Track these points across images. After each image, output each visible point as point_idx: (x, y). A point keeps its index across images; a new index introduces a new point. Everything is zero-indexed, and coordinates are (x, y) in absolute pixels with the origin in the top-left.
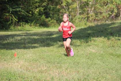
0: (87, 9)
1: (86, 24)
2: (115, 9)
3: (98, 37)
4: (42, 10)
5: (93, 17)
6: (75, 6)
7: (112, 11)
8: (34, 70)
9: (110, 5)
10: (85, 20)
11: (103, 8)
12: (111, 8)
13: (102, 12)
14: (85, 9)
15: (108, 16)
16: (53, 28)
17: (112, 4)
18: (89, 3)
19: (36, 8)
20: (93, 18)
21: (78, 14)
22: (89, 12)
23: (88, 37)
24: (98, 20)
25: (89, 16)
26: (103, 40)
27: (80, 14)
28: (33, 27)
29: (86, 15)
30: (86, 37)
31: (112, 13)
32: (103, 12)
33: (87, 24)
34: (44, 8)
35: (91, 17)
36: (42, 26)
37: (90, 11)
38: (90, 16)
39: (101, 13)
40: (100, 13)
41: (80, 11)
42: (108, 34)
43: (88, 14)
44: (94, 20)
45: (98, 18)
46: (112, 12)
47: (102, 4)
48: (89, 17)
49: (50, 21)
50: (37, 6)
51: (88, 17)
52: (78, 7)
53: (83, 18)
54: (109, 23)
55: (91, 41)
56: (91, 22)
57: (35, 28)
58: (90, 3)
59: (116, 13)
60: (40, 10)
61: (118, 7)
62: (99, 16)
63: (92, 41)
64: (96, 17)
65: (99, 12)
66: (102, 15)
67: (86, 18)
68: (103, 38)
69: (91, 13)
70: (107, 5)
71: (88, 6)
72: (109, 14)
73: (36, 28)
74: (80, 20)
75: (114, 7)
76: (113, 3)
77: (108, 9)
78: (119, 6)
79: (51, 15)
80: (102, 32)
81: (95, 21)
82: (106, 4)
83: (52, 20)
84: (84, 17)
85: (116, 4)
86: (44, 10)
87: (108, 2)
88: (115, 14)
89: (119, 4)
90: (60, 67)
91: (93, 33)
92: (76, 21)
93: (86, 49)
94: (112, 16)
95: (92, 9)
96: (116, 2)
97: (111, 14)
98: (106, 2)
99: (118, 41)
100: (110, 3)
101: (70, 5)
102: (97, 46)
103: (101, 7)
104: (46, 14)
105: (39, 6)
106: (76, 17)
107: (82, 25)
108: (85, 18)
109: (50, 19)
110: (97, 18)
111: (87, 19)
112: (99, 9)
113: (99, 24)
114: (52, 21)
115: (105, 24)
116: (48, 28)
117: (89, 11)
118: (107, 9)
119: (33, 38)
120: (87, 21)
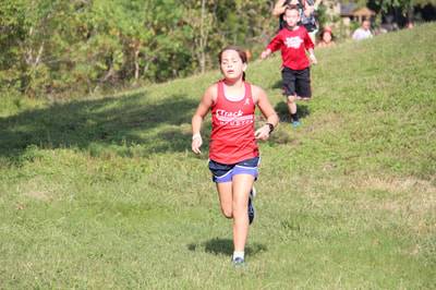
0: (19, 50)
1: (17, 103)
2: (117, 52)
3: (58, 146)
5: (42, 80)
7: (107, 58)
9: (100, 38)
10: (13, 89)
11: (78, 48)
12: (103, 48)
13: (73, 60)
14: (14, 50)
15: (94, 75)
17: (107, 33)
18: (27, 31)
20: (42, 83)
22: (28, 62)
23: (24, 147)
24: (63, 91)
25: (28, 74)
26: (76, 156)
29: (18, 73)
30: (17, 146)
31: (107, 63)
32: (75, 60)
33: (22, 102)
35: (37, 77)
37: (31, 57)
38: (33, 76)
39: (70, 65)
40: (65, 66)
42: (91, 137)
43: (24, 68)
44: (48, 87)
45: (60, 82)
46: (109, 60)
47: (74, 34)
48: (29, 78)
51: (25, 80)
53: (7, 82)
54: (96, 98)
55: (32, 161)
56: (36, 95)
58: (31, 31)
59: (120, 64)
61: (126, 44)
62: (64, 77)
63: (37, 161)
64: (55, 78)
65: (63, 62)
66: (73, 72)
67: (19, 82)
68: (76, 151)
69: (37, 66)
70: (89, 36)
71: (22, 39)
72: (97, 68)
75: (115, 43)
76: (111, 32)
77: (96, 52)
78: (132, 42)
80: (73, 128)
81: (49, 92)
82: (85, 35)
84: (10, 79)
85: (121, 35)
87: (91, 27)
88: (117, 67)
89: (129, 35)
91: (42, 135)
93: (15, 189)
94: (110, 74)
95: (40, 52)
96: (121, 30)
97: (105, 67)
98: (86, 26)
99: (127, 159)
100: (99, 30)
102: (55, 177)
103: (71, 43)
107: (5, 107)
108: (13, 83)
110: (55, 82)
111: (23, 85)
112: (64, 51)
113: (63, 101)
115: (83, 103)
117: (28, 57)
118: (91, 52)
120: (23, 91)
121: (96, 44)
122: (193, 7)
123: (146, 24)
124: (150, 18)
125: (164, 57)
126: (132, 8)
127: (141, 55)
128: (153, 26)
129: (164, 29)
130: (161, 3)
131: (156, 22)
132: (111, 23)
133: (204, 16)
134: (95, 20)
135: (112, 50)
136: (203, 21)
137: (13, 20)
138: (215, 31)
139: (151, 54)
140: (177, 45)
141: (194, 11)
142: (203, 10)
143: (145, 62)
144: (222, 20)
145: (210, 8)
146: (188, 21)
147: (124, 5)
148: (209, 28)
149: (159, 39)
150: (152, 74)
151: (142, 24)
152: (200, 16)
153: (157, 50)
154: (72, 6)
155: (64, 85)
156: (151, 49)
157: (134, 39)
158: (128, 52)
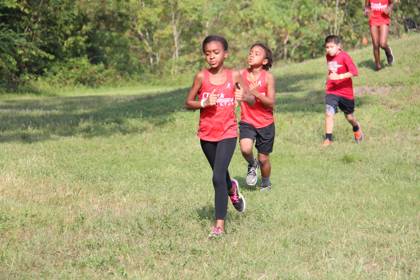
2: (270, 40)
4: (81, 43)
6: (167, 33)
8: (36, 198)
9: (260, 31)
10: (194, 68)
11: (241, 37)
12: (260, 37)
13: (239, 46)
14: (195, 39)
16: (112, 89)
17: (264, 26)
18: (204, 25)
19: (67, 37)
21: (177, 53)
27: (182, 52)
28: (58, 85)
34: (86, 37)
36: (81, 85)
41: (182, 46)
49: (101, 71)
50: (68, 32)
52: (175, 33)
57: (62, 90)
58: (208, 24)
59: (273, 50)
60: (75, 43)
61: (278, 35)
67: (198, 63)
71: (201, 31)
73: (64, 91)
74: (181, 68)
75: (269, 33)
76: (266, 25)
77: (255, 40)
78: (282, 33)
79: (105, 56)
83: (106, 68)
84: (192, 60)
85: (274, 27)
86: (87, 42)
87: (252, 22)
90: (110, 190)
92: (172, 71)
93: (185, 142)
96: (273, 23)
98: (248, 21)
100: (257, 24)
101: (156, 28)
103: (236, 34)
104: (92, 53)
105: (74, 33)
106: (170, 60)
108: (194, 63)
109: (102, 65)
114: (107, 71)
116: (98, 90)
118: (251, 40)
119: (51, 116)
121: (255, 34)
122: (329, 6)
123: (294, 18)
124: (296, 14)
125: (306, 44)
126: (283, 7)
127: (288, 42)
128: (298, 20)
129: (306, 22)
130: (305, 3)
131: (300, 17)
132: (266, 18)
133: (337, 13)
134: (255, 16)
135: (266, 39)
136: (337, 16)
137: (194, 17)
138: (346, 23)
139: (295, 42)
140: (316, 35)
141: (330, 9)
142: (337, 8)
143: (292, 48)
144: (352, 15)
145: (342, 5)
146: (325, 16)
147: (276, 4)
148: (341, 21)
149: (303, 30)
150: (297, 56)
151: (290, 19)
152: (334, 12)
153: (300, 39)
154: (238, 6)
155: (231, 65)
156: (297, 38)
157: (284, 30)
158: (279, 41)
